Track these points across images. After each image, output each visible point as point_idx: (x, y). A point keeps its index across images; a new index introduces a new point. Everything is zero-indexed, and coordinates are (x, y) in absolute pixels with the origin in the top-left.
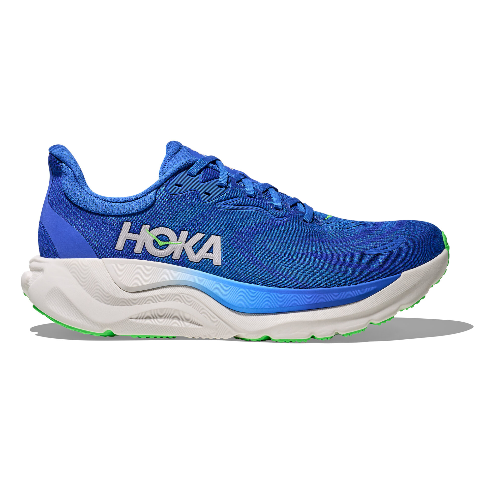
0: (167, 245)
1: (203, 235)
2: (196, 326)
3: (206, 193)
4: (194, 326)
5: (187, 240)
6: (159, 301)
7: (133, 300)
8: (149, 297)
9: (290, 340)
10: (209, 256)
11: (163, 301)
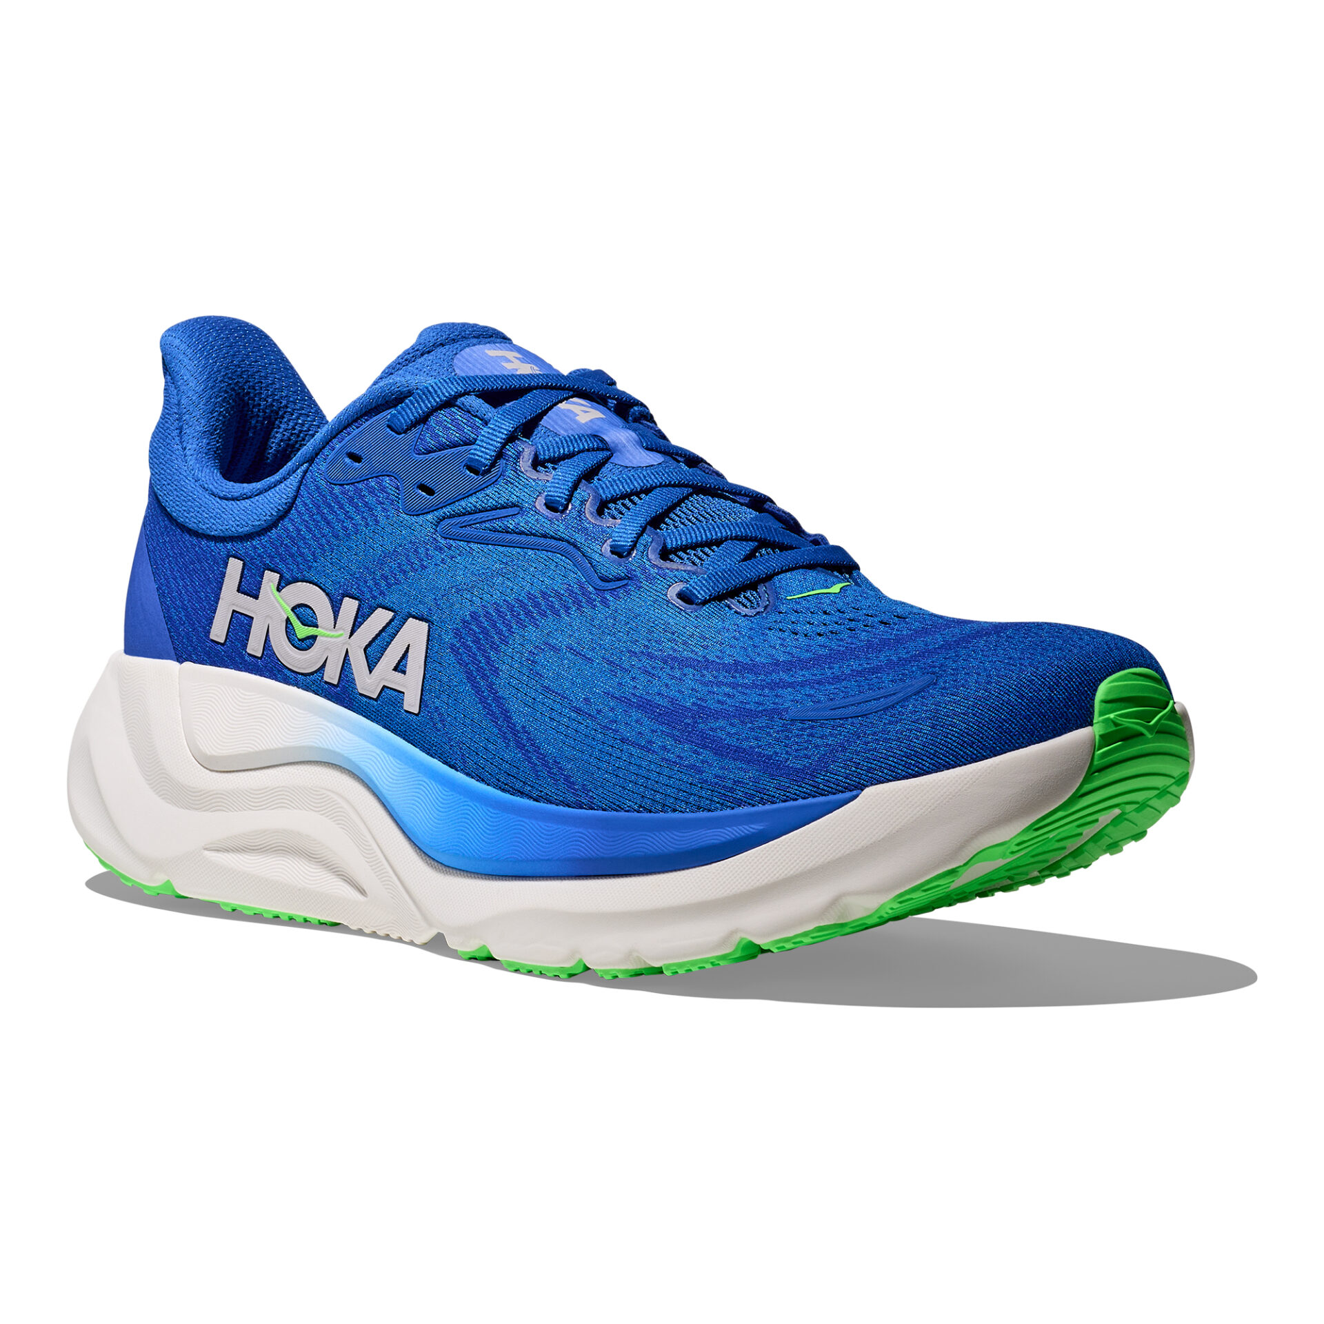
0: (314, 638)
1: (391, 614)
2: (356, 893)
3: (423, 487)
4: (352, 892)
5: (356, 626)
6: (275, 806)
7: (217, 794)
8: (252, 789)
9: (526, 965)
10: (396, 681)
11: (286, 807)
